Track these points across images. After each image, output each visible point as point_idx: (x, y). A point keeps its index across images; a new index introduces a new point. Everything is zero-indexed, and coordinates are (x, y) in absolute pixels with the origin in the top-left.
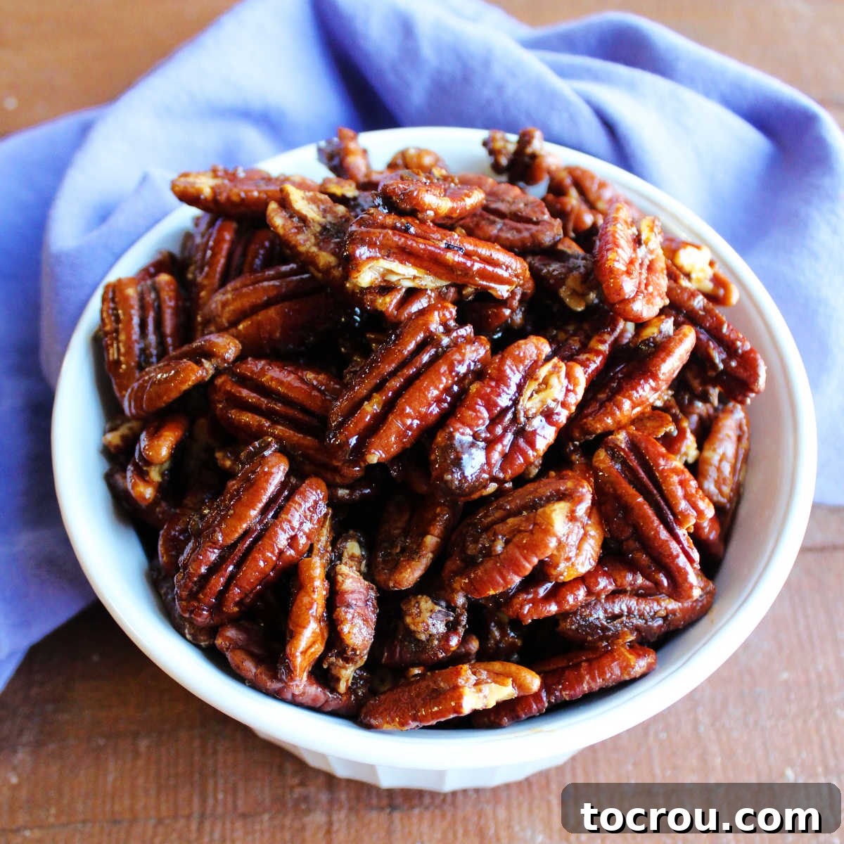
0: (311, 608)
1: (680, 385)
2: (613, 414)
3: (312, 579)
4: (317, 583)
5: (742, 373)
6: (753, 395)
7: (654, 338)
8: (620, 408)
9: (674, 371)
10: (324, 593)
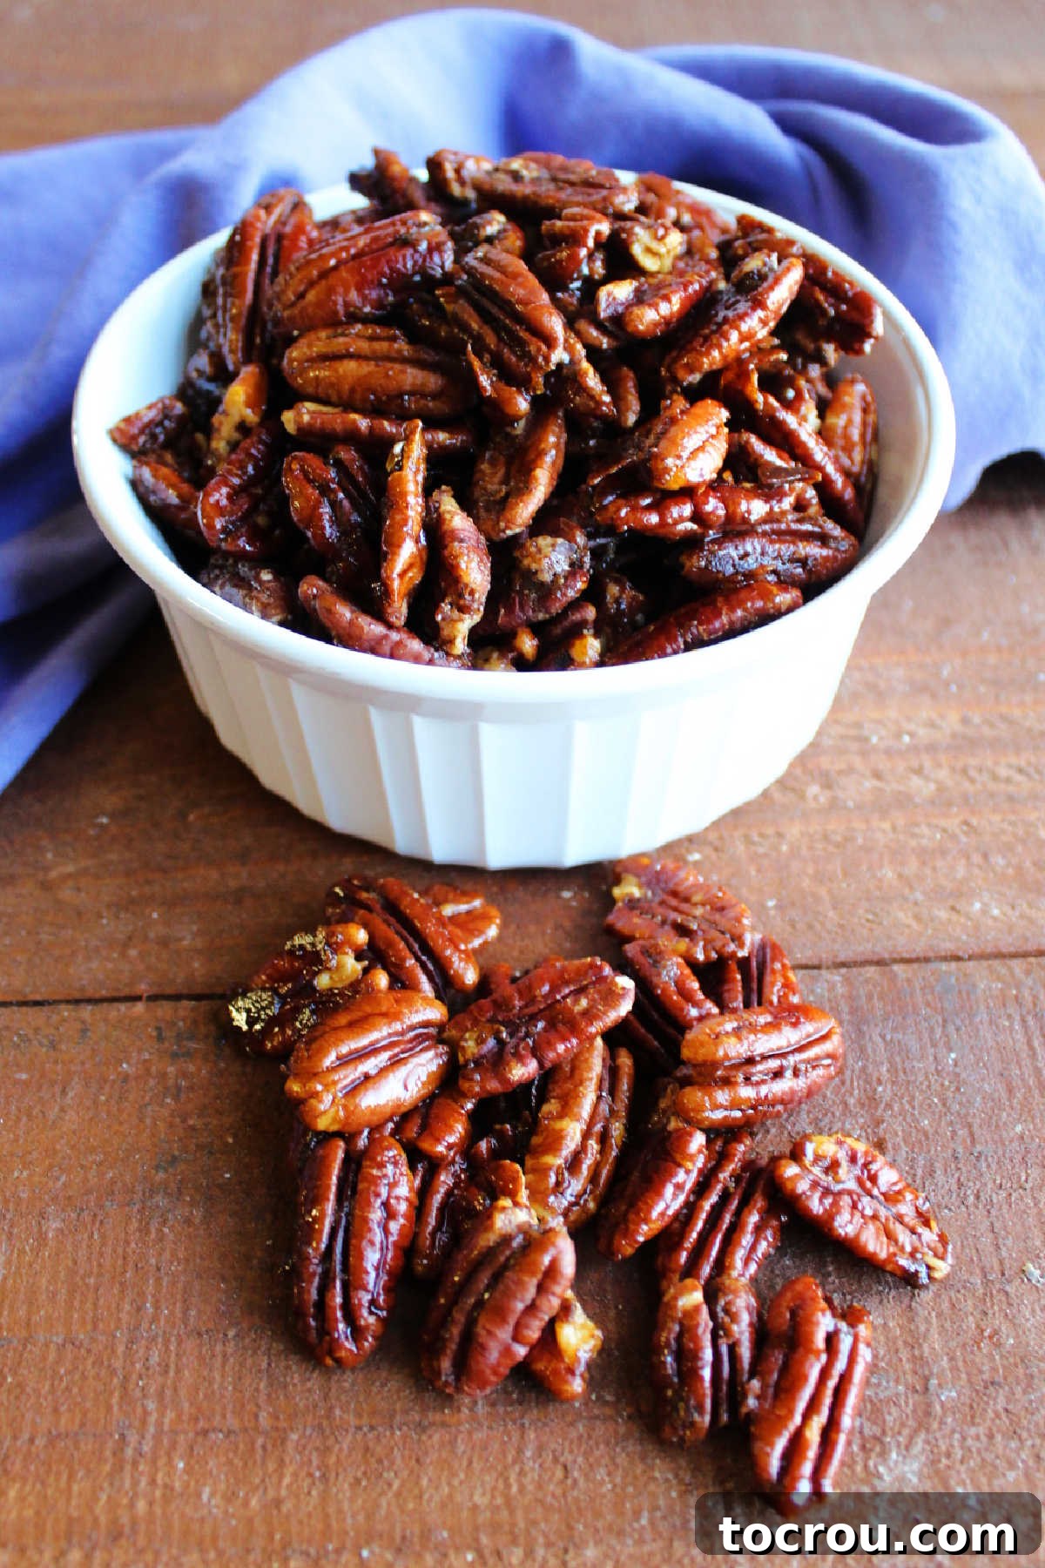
0: (406, 525)
1: (786, 327)
2: (720, 347)
3: (404, 495)
4: (411, 500)
5: (855, 315)
6: (872, 341)
7: (759, 271)
8: (728, 340)
9: (781, 306)
10: (419, 509)
